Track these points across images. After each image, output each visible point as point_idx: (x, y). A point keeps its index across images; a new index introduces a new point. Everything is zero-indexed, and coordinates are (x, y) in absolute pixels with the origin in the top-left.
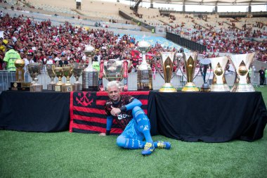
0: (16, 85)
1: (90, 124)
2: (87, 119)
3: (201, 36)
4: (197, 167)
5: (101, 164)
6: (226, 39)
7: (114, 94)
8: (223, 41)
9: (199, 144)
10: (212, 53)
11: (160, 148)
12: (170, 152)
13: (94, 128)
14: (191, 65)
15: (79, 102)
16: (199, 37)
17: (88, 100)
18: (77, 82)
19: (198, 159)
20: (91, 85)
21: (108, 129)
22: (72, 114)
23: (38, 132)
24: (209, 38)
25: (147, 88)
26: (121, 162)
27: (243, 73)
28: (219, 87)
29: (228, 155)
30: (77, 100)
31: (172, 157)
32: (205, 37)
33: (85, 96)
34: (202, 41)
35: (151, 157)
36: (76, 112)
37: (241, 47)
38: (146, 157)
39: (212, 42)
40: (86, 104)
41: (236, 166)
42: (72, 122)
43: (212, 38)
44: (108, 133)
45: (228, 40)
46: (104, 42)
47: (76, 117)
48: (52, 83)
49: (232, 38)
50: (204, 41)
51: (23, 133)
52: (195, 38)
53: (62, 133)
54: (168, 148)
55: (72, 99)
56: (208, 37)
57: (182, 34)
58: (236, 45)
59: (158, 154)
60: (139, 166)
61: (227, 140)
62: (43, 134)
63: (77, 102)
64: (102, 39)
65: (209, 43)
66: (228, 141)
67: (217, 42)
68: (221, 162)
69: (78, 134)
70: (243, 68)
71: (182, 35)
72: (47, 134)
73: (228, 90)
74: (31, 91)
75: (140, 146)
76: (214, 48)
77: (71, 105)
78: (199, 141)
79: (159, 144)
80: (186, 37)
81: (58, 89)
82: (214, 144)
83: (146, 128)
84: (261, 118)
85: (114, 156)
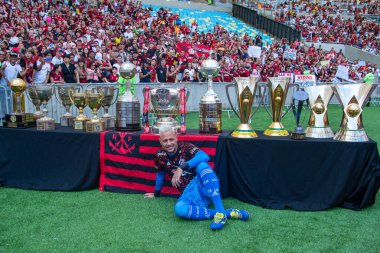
0: (13, 119)
1: (130, 180)
2: (126, 172)
3: (292, 12)
4: (284, 247)
5: (159, 242)
6: (334, 16)
7: (169, 143)
8: (330, 21)
9: (286, 213)
10: (310, 44)
11: (234, 219)
12: (247, 225)
13: (136, 185)
14: (278, 98)
15: (114, 148)
16: (289, 14)
17: (127, 146)
18: (106, 115)
19: (285, 235)
20: (130, 122)
21: (157, 189)
22: (103, 164)
23: (54, 191)
24: (307, 15)
25: (213, 130)
26: (185, 239)
27: (353, 114)
28: (318, 132)
29: (325, 231)
30: (111, 144)
31: (251, 232)
32: (299, 14)
33: (122, 140)
34: (293, 21)
35: (223, 232)
36: (109, 163)
37: (360, 33)
38: (217, 233)
39: (311, 24)
40: (124, 152)
41: (334, 247)
42: (103, 177)
43: (312, 15)
44: (158, 194)
45: (338, 19)
46: (127, 23)
47: (110, 169)
48: (68, 114)
49: (345, 16)
50: (297, 21)
51: (33, 192)
52: (282, 16)
53: (89, 192)
54: (245, 219)
55: (102, 144)
56: (304, 13)
57: (260, 6)
58: (351, 30)
59: (232, 228)
60: (210, 245)
61: (325, 207)
62: (62, 193)
63: (110, 148)
64: (123, 18)
65: (305, 25)
66: (326, 210)
67: (320, 22)
68: (315, 241)
69: (114, 195)
70: (354, 107)
71: (260, 11)
72: (69, 194)
73: (331, 135)
74: (39, 128)
75: (208, 216)
76: (313, 35)
77: (102, 153)
78: (287, 208)
79: (232, 214)
80: (268, 13)
81: (78, 126)
82: (306, 213)
83: (216, 193)
84: (373, 180)
85: (173, 230)
